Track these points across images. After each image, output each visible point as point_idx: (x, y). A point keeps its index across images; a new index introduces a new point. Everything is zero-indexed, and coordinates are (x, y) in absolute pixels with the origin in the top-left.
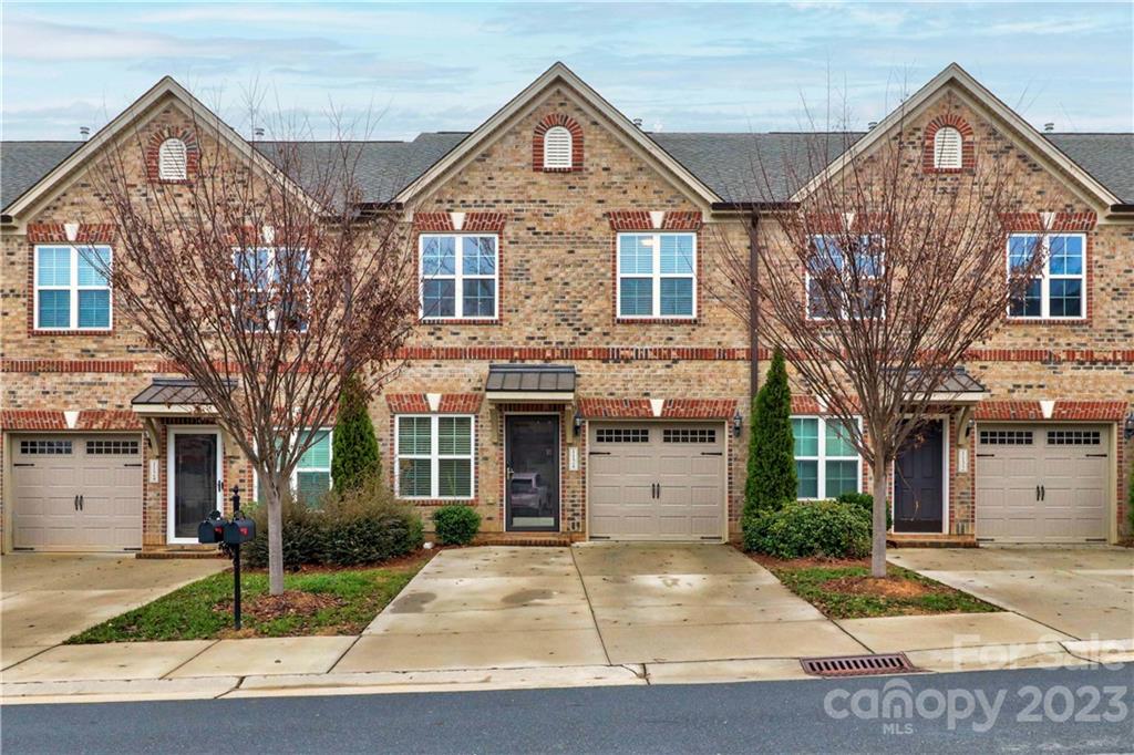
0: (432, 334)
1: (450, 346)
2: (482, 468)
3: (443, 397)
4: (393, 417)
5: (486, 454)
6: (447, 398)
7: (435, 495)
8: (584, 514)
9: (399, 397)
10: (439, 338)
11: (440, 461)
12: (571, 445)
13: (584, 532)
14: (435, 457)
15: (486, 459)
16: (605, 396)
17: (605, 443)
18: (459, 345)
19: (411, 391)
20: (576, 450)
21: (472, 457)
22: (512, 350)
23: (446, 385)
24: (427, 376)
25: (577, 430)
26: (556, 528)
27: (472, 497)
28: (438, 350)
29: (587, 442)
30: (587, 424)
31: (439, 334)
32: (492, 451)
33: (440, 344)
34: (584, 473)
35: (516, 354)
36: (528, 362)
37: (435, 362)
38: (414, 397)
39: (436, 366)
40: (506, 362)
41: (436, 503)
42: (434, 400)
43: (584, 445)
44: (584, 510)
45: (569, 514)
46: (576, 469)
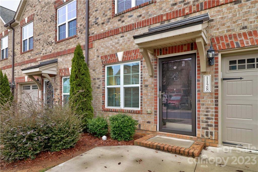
0: (120, 20)
1: (128, 24)
2: (144, 91)
3: (124, 53)
4: (104, 67)
5: (147, 83)
6: (126, 53)
7: (122, 107)
8: (217, 126)
9: (106, 57)
10: (123, 22)
11: (124, 88)
12: (205, 73)
13: (216, 140)
14: (122, 86)
15: (146, 86)
16: (237, 31)
17: (237, 70)
18: (133, 22)
19: (111, 53)
20: (209, 77)
21: (139, 85)
22: (162, 16)
23: (126, 46)
24: (118, 43)
25: (210, 61)
26: (193, 133)
27: (139, 109)
28: (122, 28)
29: (220, 70)
30: (220, 56)
31: (123, 19)
32: (150, 81)
33: (124, 24)
34: (217, 94)
35: (165, 18)
36: (173, 21)
37: (121, 35)
38: (112, 56)
39: (122, 37)
40: (158, 25)
41: (122, 111)
42: (120, 55)
43: (217, 72)
44: (216, 123)
45: (204, 125)
46: (210, 91)
